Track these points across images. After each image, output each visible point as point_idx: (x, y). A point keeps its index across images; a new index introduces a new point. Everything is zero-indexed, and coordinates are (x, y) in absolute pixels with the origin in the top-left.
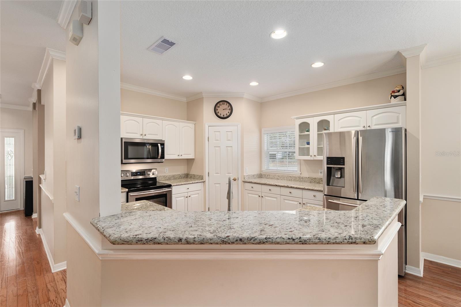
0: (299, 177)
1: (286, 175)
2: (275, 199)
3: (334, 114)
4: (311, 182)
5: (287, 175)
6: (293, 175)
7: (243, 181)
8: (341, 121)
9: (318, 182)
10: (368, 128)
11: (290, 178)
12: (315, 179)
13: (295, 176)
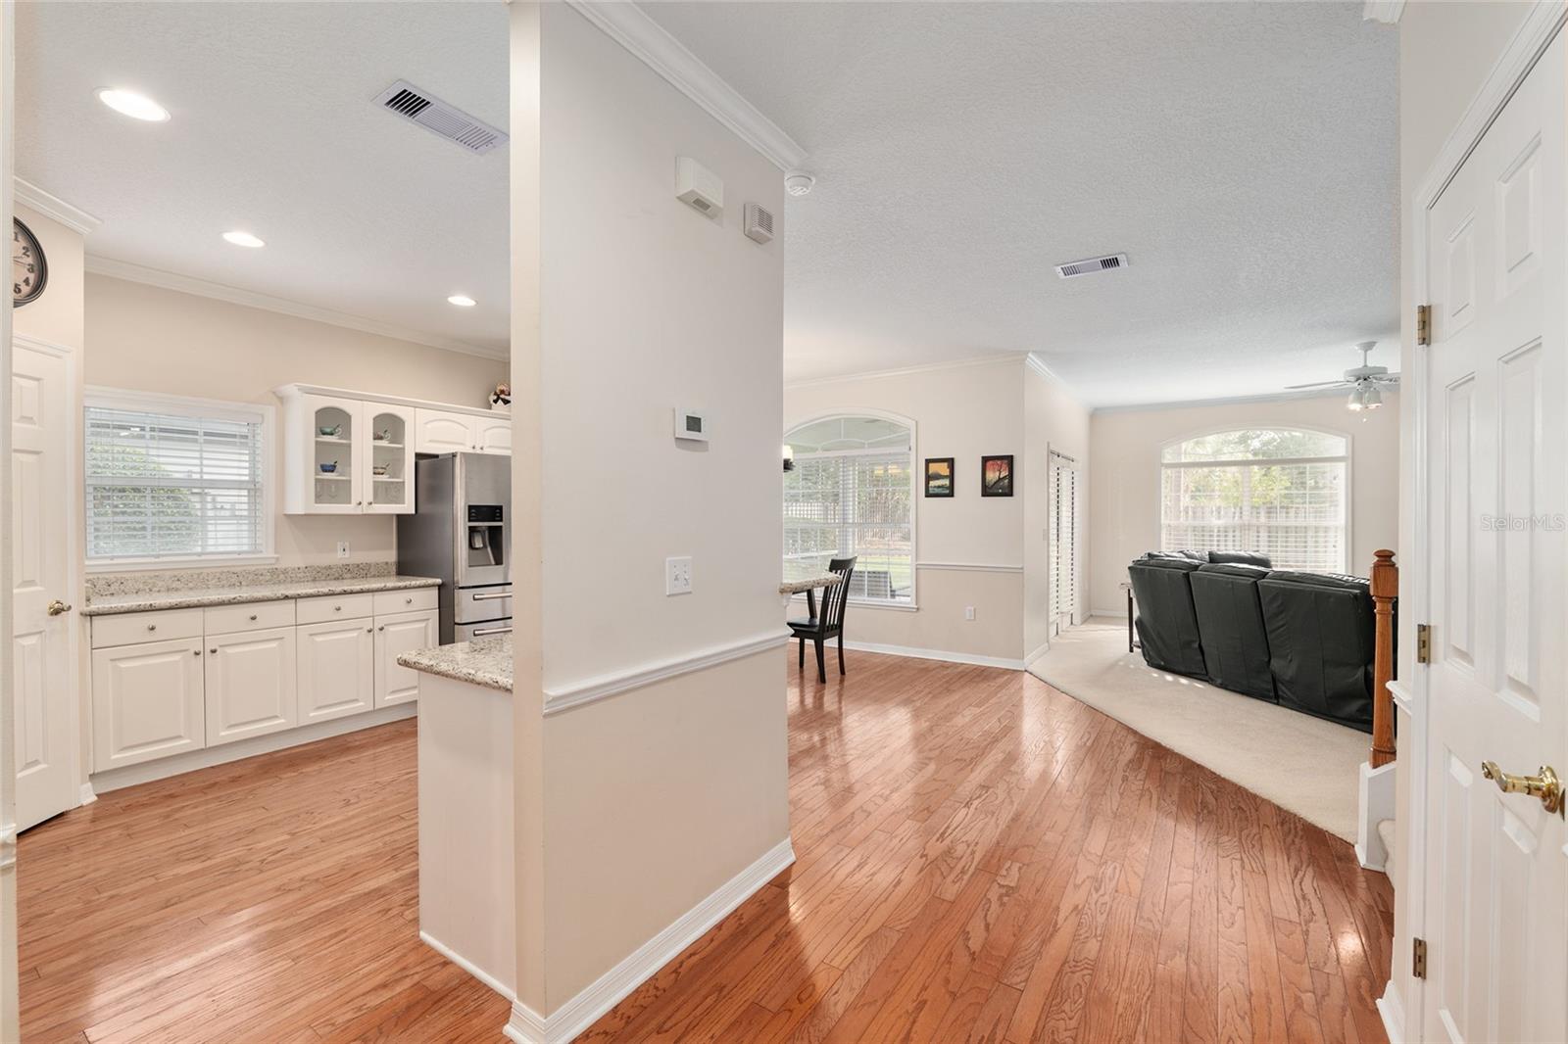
0: (274, 572)
1: (214, 570)
2: (274, 645)
3: (416, 406)
4: (314, 580)
5: (220, 570)
6: (249, 568)
7: (82, 614)
8: (429, 426)
9: (337, 575)
10: (479, 451)
11: (234, 579)
12: (330, 567)
13: (254, 568)
